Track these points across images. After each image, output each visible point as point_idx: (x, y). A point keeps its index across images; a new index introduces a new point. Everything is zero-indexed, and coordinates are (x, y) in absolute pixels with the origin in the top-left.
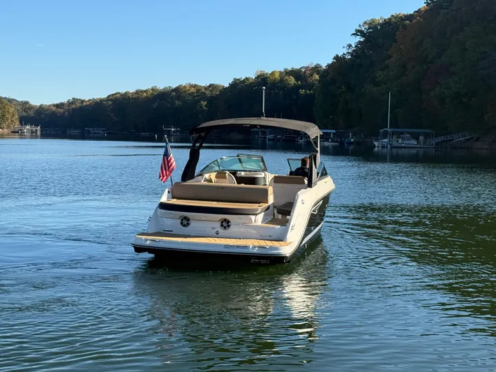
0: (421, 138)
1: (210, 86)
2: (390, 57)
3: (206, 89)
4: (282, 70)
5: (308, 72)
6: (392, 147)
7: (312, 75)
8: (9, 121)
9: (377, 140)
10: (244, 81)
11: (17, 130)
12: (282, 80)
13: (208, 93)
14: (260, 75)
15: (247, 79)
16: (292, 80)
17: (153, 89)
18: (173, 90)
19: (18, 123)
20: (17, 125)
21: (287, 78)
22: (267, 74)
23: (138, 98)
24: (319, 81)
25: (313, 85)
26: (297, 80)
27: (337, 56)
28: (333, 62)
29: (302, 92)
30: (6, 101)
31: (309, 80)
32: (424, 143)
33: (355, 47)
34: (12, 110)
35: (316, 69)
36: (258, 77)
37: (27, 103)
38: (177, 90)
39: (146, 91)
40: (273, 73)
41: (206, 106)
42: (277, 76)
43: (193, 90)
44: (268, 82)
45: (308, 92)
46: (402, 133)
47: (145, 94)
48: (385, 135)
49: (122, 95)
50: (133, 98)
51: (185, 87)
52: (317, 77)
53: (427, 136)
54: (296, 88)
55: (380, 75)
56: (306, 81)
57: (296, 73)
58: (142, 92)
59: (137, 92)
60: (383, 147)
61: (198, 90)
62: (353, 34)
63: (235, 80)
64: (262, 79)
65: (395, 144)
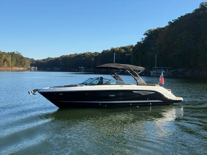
0: (167, 70)
1: (95, 53)
2: (156, 42)
3: (94, 54)
4: (120, 47)
5: (129, 48)
6: (157, 73)
7: (130, 49)
8: (27, 65)
9: (152, 71)
10: (106, 51)
11: (29, 68)
12: (120, 51)
13: (94, 55)
14: (112, 49)
15: (108, 50)
16: (123, 51)
17: (75, 54)
18: (82, 54)
19: (29, 66)
20: (29, 67)
21: (121, 50)
22: (114, 48)
23: (70, 57)
24: (133, 51)
25: (130, 52)
26: (125, 50)
27: (138, 42)
28: (137, 44)
29: (127, 54)
30: (26, 59)
31: (129, 50)
32: (168, 72)
33: (145, 39)
34: (27, 62)
35: (132, 46)
36: (111, 50)
37: (33, 59)
38: (84, 54)
39: (73, 55)
40: (117, 48)
41: (94, 60)
42: (118, 49)
43: (89, 54)
44: (115, 51)
45: (129, 55)
46: (160, 69)
47: (73, 56)
48: (155, 69)
49: (65, 56)
50: (68, 57)
51: (86, 53)
52: (132, 49)
53: (169, 69)
54: (125, 53)
55: (153, 48)
56: (128, 51)
57: (124, 48)
58: (72, 55)
59: (70, 55)
60: (154, 73)
61: (91, 54)
62: (144, 35)
63: (104, 51)
64: (113, 50)
65: (158, 72)
